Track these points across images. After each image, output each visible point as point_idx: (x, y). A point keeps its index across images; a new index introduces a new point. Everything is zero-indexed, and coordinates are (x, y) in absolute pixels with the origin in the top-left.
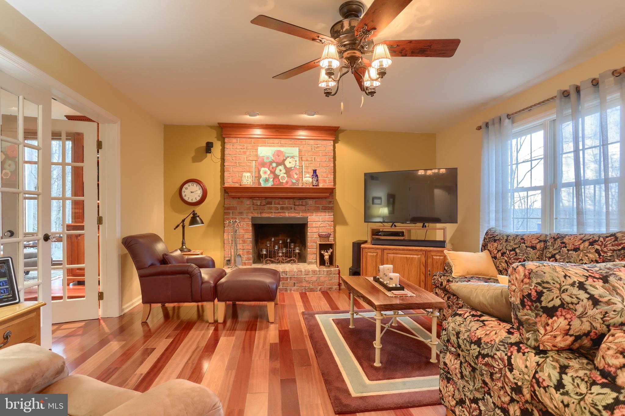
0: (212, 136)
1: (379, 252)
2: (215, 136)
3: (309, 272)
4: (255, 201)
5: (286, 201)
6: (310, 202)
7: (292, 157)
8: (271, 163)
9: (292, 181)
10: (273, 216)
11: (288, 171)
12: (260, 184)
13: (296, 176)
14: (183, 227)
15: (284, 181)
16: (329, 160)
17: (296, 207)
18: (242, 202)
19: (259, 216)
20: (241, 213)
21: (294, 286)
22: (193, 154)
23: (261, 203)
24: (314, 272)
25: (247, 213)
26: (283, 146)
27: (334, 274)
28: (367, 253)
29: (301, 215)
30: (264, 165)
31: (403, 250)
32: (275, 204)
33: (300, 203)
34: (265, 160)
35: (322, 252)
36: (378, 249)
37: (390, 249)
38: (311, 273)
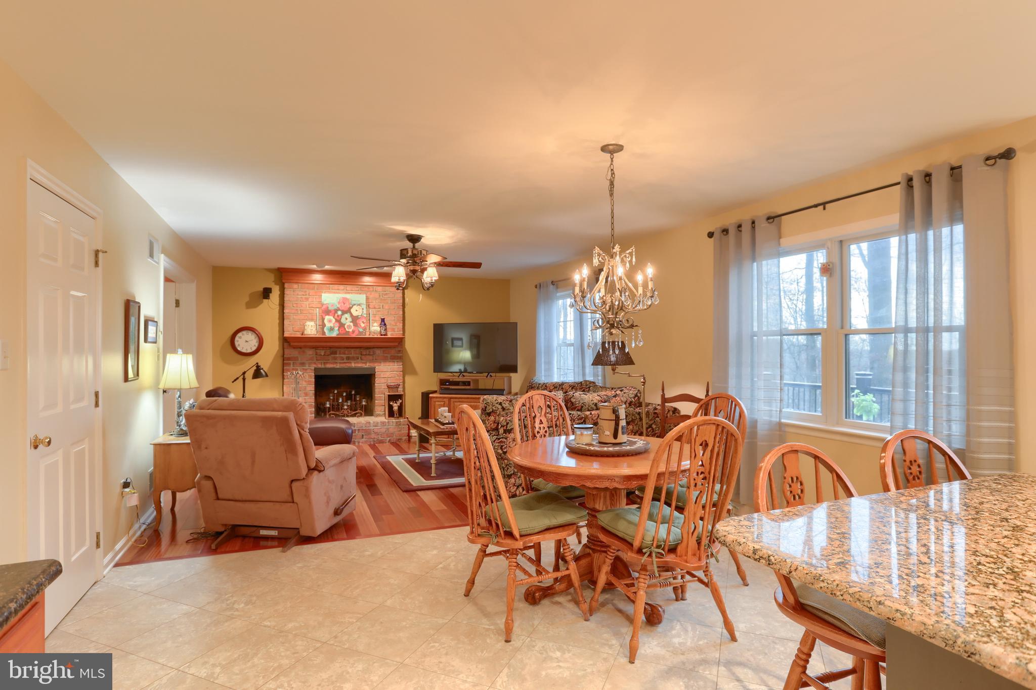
0: (269, 281)
1: (446, 400)
2: (273, 280)
3: (378, 423)
4: (318, 351)
5: (352, 350)
6: (378, 352)
7: (359, 305)
8: (336, 311)
9: (359, 331)
10: (338, 366)
11: (355, 319)
12: (324, 333)
13: (363, 325)
14: (244, 379)
15: (351, 330)
16: (398, 308)
17: (363, 357)
18: (304, 352)
19: (323, 366)
20: (303, 364)
21: (363, 438)
22: (247, 299)
23: (325, 352)
24: (383, 423)
25: (310, 364)
26: (349, 293)
27: (404, 425)
28: (435, 402)
29: (368, 365)
30: (327, 312)
31: (468, 398)
32: (340, 354)
33: (368, 353)
34: (330, 308)
35: (391, 403)
36: (445, 398)
37: (456, 398)
38: (379, 424)
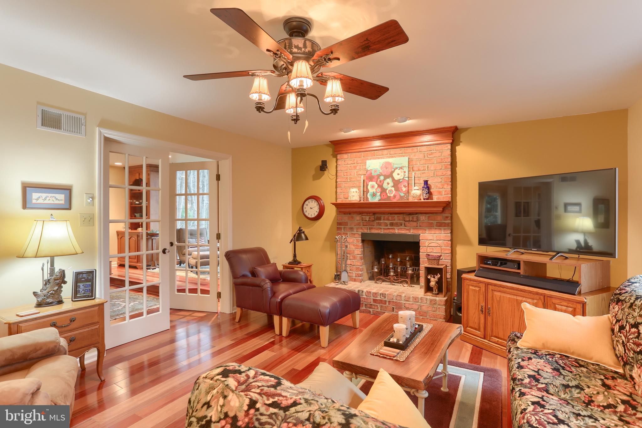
0: (327, 154)
1: (483, 286)
2: (331, 153)
3: (409, 298)
4: (364, 217)
5: (396, 216)
6: (422, 218)
7: (401, 168)
8: (379, 176)
9: (400, 196)
10: (382, 232)
11: (396, 184)
12: (367, 198)
13: (404, 189)
14: (295, 242)
15: (392, 195)
16: (446, 168)
17: (407, 223)
18: (352, 217)
19: (369, 232)
20: (352, 229)
21: (393, 311)
22: (313, 172)
23: (369, 218)
24: (416, 299)
25: (357, 229)
26: (393, 157)
27: (439, 305)
28: (469, 285)
29: (412, 232)
30: (371, 178)
31: (512, 288)
32: (384, 220)
33: (411, 219)
34: (373, 174)
36: (480, 282)
37: (495, 285)
38: (411, 300)
